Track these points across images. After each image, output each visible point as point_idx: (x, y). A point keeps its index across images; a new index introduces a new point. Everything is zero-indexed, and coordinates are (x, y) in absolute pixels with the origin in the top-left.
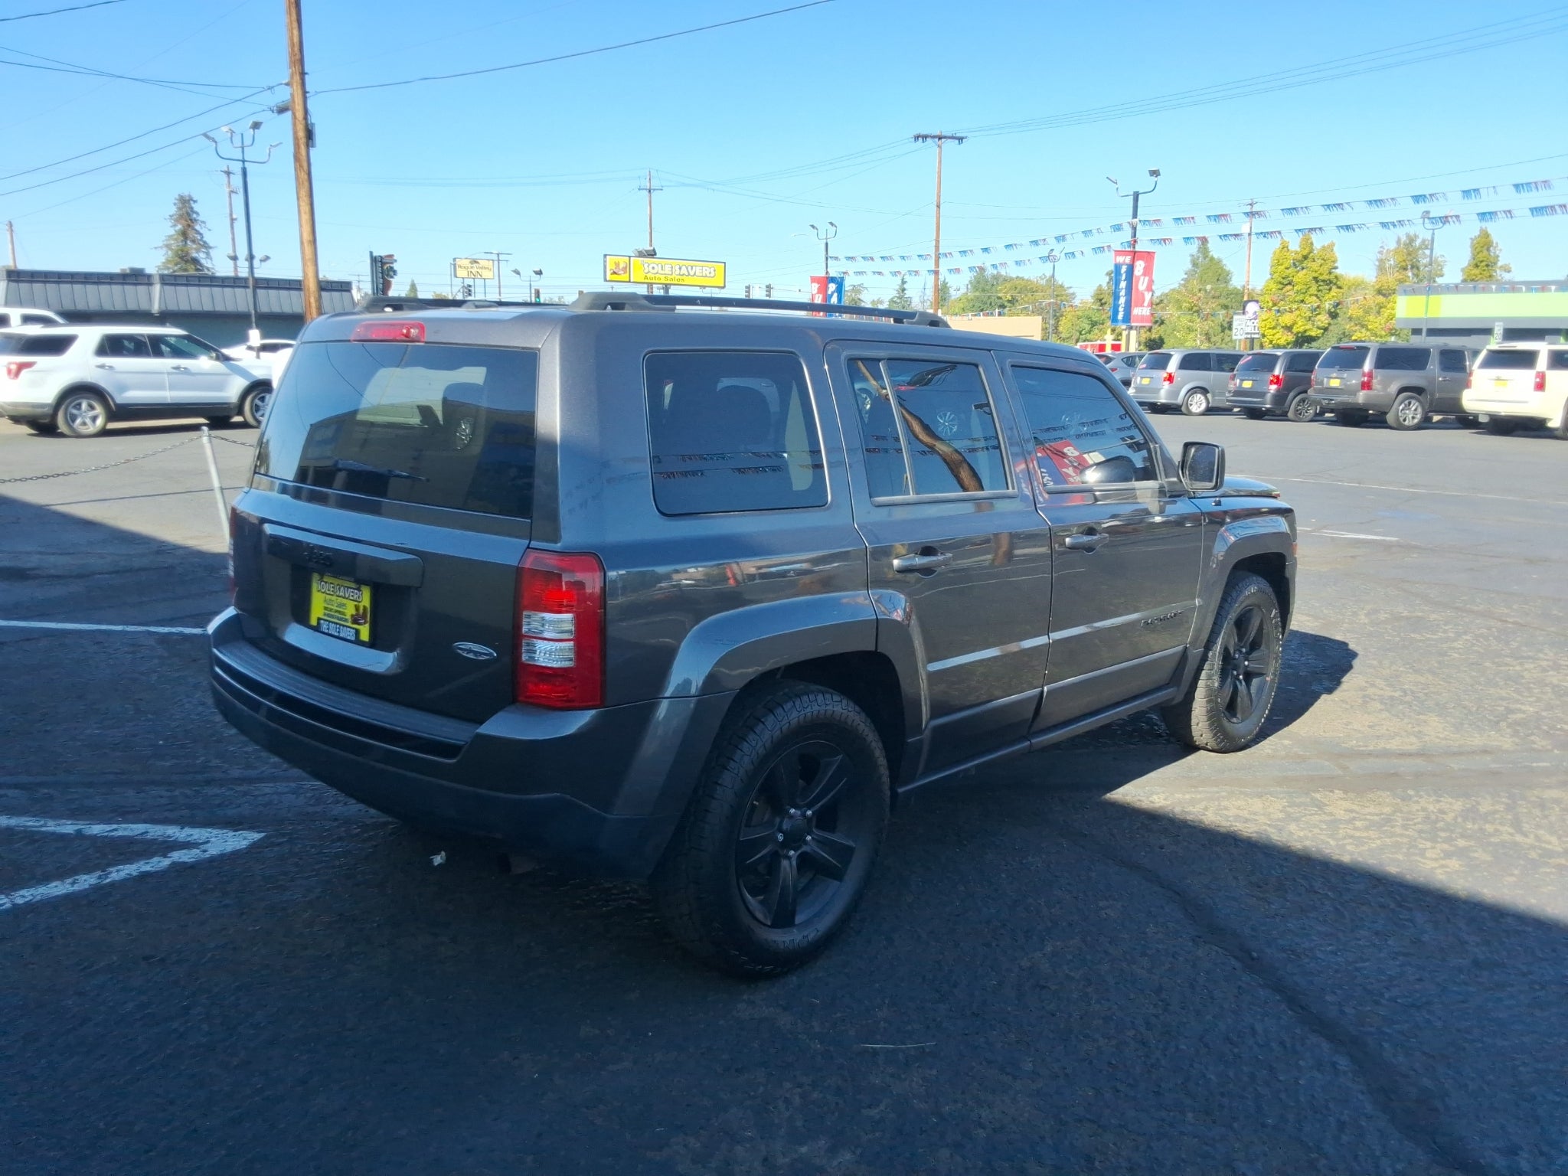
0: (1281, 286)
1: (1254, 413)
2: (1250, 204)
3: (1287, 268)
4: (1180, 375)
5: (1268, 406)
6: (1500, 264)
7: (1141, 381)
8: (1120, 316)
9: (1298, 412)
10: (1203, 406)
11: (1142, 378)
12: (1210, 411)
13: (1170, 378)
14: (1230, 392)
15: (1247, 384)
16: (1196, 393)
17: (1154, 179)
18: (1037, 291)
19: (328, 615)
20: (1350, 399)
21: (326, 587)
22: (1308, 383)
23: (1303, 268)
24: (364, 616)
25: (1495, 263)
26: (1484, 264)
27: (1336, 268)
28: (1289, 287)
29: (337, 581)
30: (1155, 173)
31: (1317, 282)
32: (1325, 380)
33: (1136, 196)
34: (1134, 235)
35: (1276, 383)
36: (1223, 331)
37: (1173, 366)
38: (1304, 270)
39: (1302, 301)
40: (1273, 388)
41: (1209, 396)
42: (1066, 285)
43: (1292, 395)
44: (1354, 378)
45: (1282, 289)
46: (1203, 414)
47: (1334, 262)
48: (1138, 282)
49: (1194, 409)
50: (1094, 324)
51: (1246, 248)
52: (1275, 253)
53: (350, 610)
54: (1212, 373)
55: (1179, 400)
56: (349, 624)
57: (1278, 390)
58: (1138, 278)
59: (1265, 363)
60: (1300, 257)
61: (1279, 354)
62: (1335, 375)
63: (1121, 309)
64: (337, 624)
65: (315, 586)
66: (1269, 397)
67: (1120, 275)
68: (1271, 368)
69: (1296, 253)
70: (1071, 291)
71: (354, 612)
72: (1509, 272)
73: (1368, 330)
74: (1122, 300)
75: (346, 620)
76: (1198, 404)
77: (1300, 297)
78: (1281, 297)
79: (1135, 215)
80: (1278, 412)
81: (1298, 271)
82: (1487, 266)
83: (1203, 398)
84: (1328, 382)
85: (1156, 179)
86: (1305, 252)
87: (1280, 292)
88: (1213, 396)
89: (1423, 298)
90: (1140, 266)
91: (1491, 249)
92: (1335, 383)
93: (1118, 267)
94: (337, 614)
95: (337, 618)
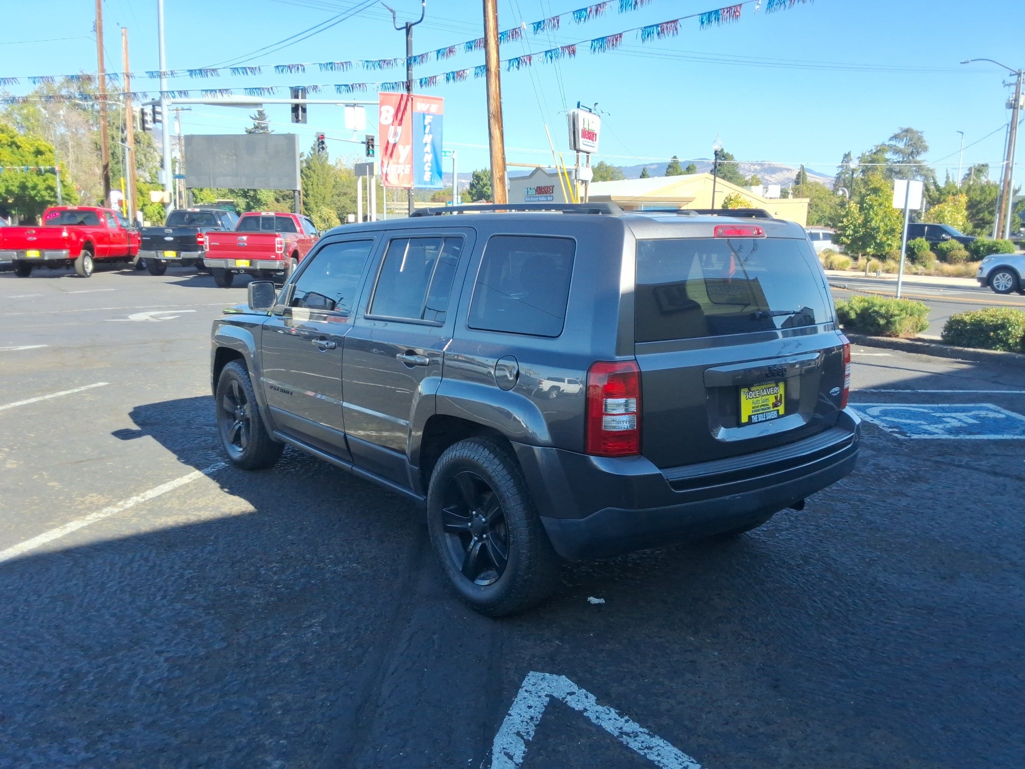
19: (755, 411)
21: (753, 395)
24: (780, 401)
29: (760, 388)
53: (772, 399)
56: (772, 409)
64: (763, 413)
65: (743, 397)
71: (774, 401)
75: (769, 408)
94: (762, 407)
95: (763, 409)
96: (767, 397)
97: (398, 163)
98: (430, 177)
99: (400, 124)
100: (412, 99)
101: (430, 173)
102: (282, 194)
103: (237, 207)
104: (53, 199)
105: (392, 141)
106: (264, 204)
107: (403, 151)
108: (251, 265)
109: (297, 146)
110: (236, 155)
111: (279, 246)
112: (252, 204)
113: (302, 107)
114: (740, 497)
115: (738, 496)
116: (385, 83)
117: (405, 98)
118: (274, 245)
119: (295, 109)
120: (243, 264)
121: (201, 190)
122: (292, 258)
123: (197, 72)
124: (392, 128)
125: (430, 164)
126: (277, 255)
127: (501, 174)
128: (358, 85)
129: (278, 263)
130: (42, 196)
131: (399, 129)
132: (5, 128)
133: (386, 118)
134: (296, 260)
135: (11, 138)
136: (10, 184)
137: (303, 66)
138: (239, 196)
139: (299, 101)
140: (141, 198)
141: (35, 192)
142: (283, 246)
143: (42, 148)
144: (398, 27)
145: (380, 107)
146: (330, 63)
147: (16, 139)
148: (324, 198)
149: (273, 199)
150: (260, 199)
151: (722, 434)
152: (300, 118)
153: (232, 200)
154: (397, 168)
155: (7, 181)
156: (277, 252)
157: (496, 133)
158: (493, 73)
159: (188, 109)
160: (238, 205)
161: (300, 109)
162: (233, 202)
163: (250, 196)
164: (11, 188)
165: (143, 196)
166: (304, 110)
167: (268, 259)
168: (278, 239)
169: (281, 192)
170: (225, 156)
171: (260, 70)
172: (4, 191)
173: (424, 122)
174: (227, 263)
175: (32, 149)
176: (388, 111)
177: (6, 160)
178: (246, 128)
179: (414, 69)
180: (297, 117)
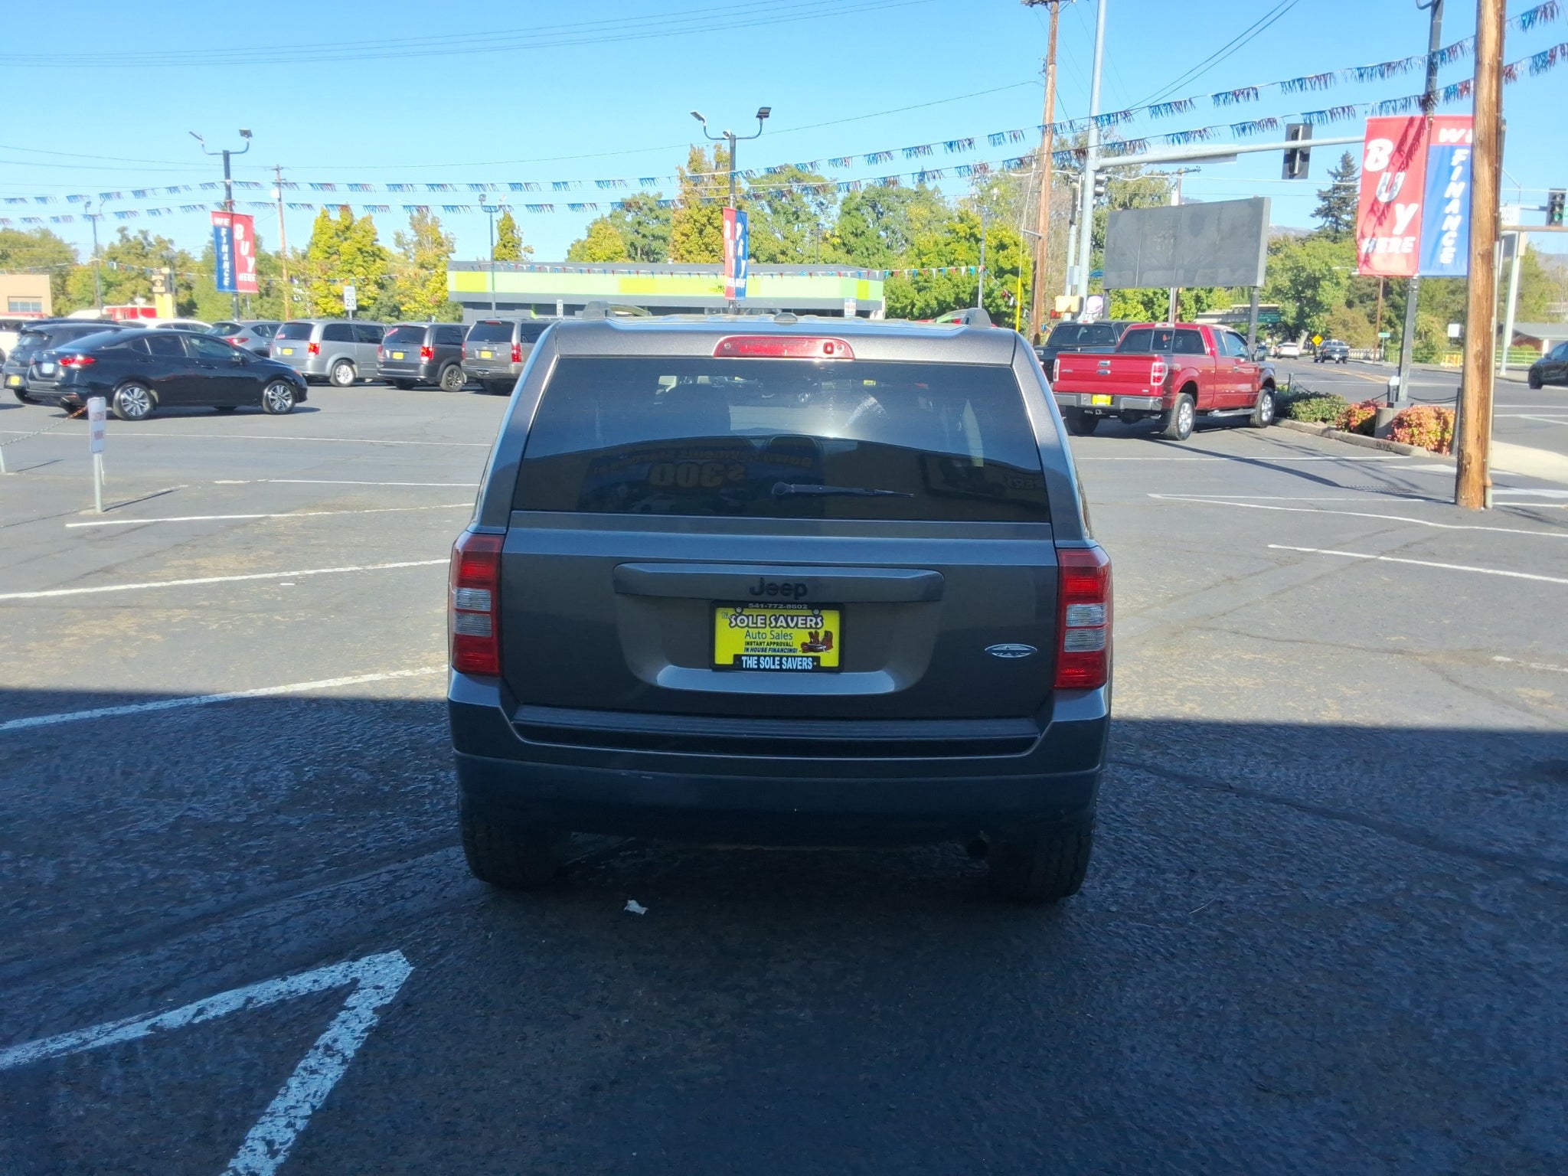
0: (327, 255)
1: (406, 384)
2: (277, 170)
3: (331, 238)
4: (325, 346)
5: (422, 377)
6: (523, 245)
7: (282, 352)
8: (226, 282)
9: (449, 383)
10: (350, 378)
11: (282, 348)
12: (358, 382)
13: (315, 349)
14: (380, 363)
15: (398, 356)
16: (342, 364)
17: (245, 139)
18: (33, 246)
19: (753, 650)
20: (504, 371)
21: (749, 621)
22: (460, 355)
23: (346, 239)
24: (827, 643)
25: (519, 245)
26: (510, 244)
27: (377, 240)
28: (335, 257)
29: (767, 613)
30: (246, 133)
31: (362, 253)
32: (477, 352)
33: (227, 155)
34: (229, 195)
35: (427, 355)
36: (261, 298)
37: (316, 336)
38: (349, 241)
39: (350, 271)
40: (425, 359)
41: (355, 366)
42: (67, 241)
43: (442, 366)
44: (503, 351)
45: (328, 258)
46: (351, 385)
47: (375, 234)
48: (239, 245)
49: (342, 380)
50: (110, 285)
51: (278, 213)
52: (316, 221)
53: (801, 637)
54: (355, 344)
55: (327, 372)
56: (800, 654)
57: (430, 362)
58: (239, 243)
59: (412, 335)
60: (342, 228)
61: (426, 327)
62: (485, 348)
63: (226, 275)
64: (774, 656)
65: (722, 622)
66: (422, 368)
67: (221, 238)
68: (421, 341)
69: (338, 223)
70: (73, 247)
71: (807, 640)
72: (532, 253)
73: (416, 301)
74: (226, 265)
75: (795, 650)
76: (346, 375)
77: (347, 268)
78: (329, 266)
79: (228, 175)
80: (430, 382)
81: (342, 242)
82: (513, 246)
83: (349, 369)
84: (480, 355)
85: (247, 140)
86: (347, 223)
87: (327, 261)
88: (359, 368)
89: (489, 274)
90: (239, 231)
91: (515, 231)
92: (486, 355)
93: (217, 230)
94: (775, 646)
95: (774, 650)
96: (788, 631)
97: (1391, 235)
98: (1452, 256)
99: (1405, 166)
100: (1431, 124)
101: (1454, 250)
102: (1360, 293)
103: (1282, 315)
104: (1010, 310)
105: (1384, 198)
106: (1327, 310)
107: (1404, 214)
108: (1112, 403)
109: (1265, 217)
110: (1175, 237)
111: (1157, 374)
112: (1307, 309)
113: (1301, 153)
114: (651, 778)
115: (648, 775)
116: (1385, 102)
117: (1417, 124)
118: (1150, 373)
119: (1290, 157)
120: (1102, 401)
121: (1211, 291)
122: (1183, 394)
123: (1104, 118)
124: (1386, 177)
125: (1454, 234)
126: (1152, 389)
127: (1486, 246)
128: (1340, 110)
129: (1151, 401)
130: (998, 306)
131: (1401, 177)
132: (964, 216)
133: (1377, 161)
134: (1190, 396)
135: (971, 228)
136: (961, 291)
137: (1256, 89)
138: (1287, 299)
139: (1299, 143)
140: (1122, 306)
141: (990, 300)
142: (1165, 375)
143: (1006, 241)
144: (1422, 5)
145: (1366, 145)
146: (1298, 80)
147: (975, 230)
148: (1432, 298)
149: (1343, 301)
150: (1320, 303)
151: (667, 676)
152: (1296, 171)
153: (1275, 305)
154: (1388, 243)
155: (958, 287)
156: (1152, 384)
157: (1484, 173)
158: (1487, 66)
159: (1195, 170)
160: (1284, 313)
161: (1298, 155)
162: (1277, 308)
163: (1305, 297)
164: (961, 295)
165: (1126, 303)
166: (1305, 157)
167: (1139, 394)
168: (1156, 364)
169: (1358, 289)
170: (1159, 240)
171: (1191, 103)
172: (953, 300)
173: (1451, 161)
174: (1079, 399)
175: (994, 243)
176: (1381, 149)
177: (960, 258)
178: (1320, 191)
179: (1439, 71)
180: (1292, 169)
